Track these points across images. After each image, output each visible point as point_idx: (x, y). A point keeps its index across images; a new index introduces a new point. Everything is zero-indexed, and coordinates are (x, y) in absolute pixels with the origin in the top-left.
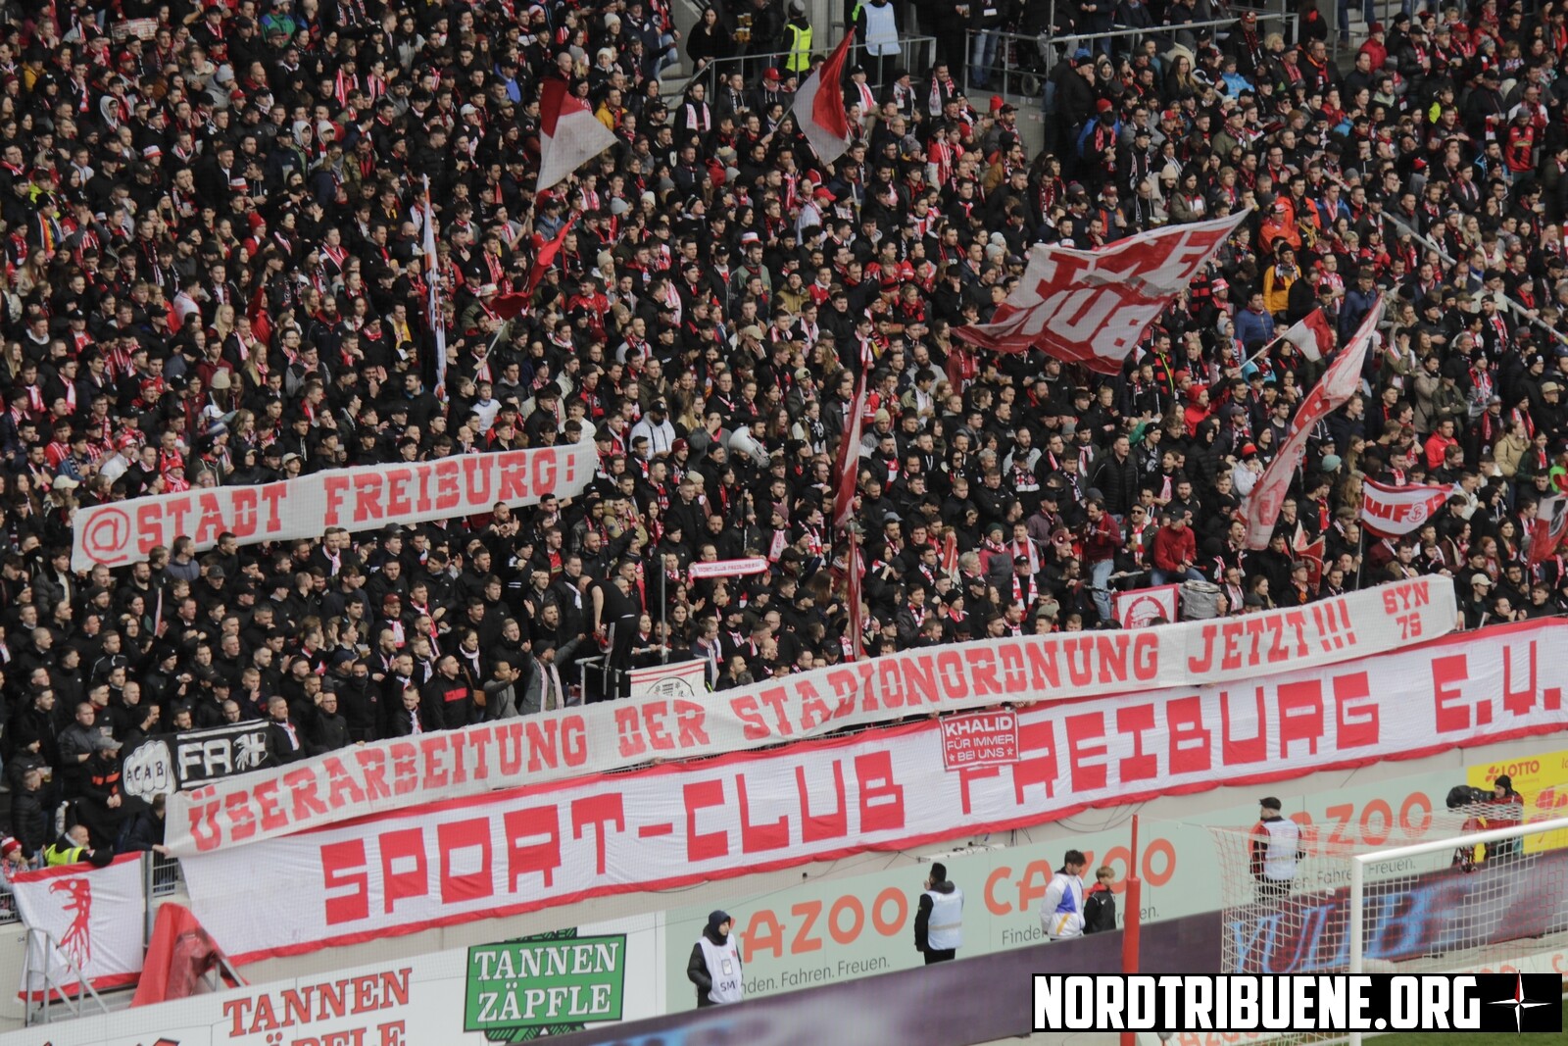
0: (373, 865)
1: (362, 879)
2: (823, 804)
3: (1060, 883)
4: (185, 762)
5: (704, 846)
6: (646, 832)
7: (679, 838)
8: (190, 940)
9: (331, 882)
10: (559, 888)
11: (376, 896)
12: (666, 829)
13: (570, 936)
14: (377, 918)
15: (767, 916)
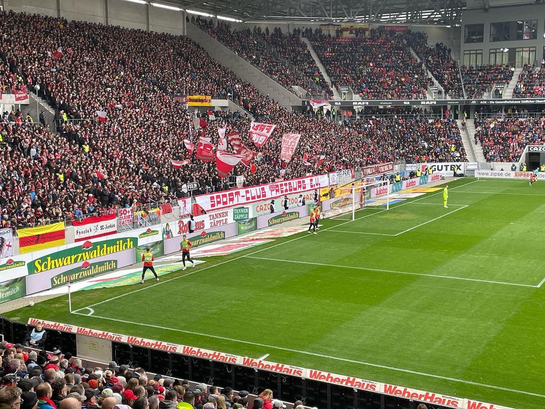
0: (215, 200)
1: (214, 201)
2: (259, 194)
3: (299, 199)
4: (188, 187)
5: (248, 199)
6: (242, 196)
7: (245, 197)
8: (200, 208)
9: (212, 202)
10: (234, 204)
11: (216, 204)
12: (244, 196)
13: (243, 207)
14: (216, 207)
15: (261, 206)
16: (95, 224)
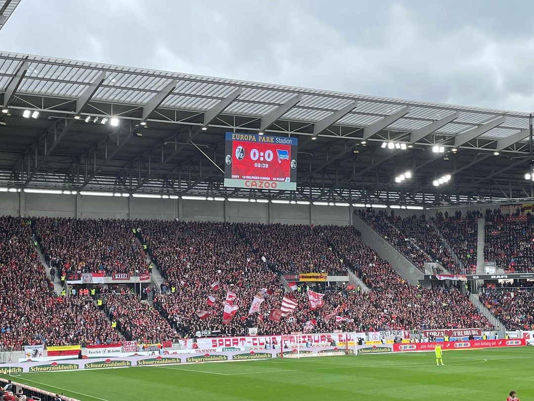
0: (218, 342)
5: (255, 344)
6: (248, 342)
7: (252, 343)
9: (213, 343)
11: (218, 345)
16: (104, 349)
